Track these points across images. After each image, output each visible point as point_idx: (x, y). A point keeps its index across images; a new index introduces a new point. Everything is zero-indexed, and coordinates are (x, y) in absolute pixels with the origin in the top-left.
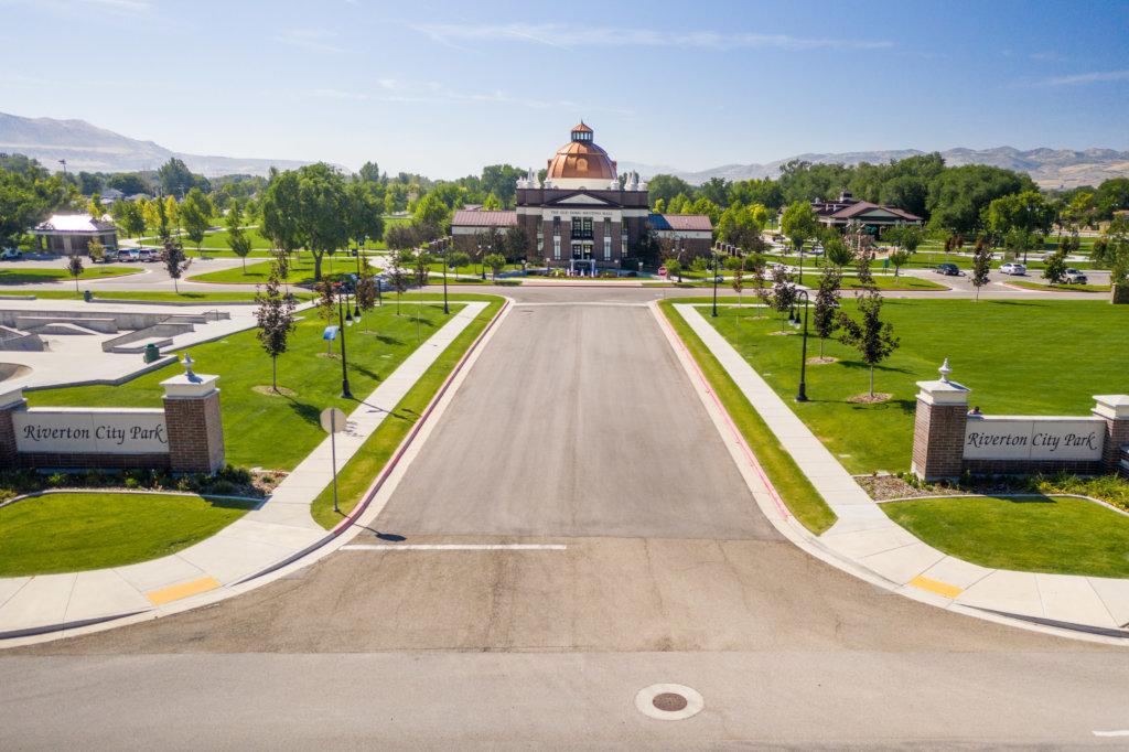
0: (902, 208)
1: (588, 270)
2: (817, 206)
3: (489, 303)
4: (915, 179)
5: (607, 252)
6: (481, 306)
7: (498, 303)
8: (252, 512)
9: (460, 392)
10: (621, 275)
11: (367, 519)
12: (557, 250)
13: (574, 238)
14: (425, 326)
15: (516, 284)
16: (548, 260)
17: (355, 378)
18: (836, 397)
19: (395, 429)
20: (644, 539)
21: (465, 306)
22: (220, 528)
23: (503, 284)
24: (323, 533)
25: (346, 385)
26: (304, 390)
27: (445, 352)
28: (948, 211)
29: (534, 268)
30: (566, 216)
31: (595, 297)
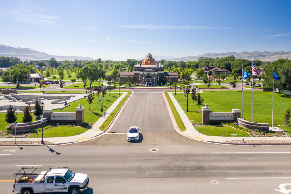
0: (225, 68)
1: (150, 85)
2: (206, 68)
3: (128, 93)
4: (228, 62)
5: (154, 81)
6: (127, 93)
7: (130, 93)
8: (90, 129)
9: (123, 110)
10: (157, 86)
11: (109, 130)
12: (143, 81)
13: (147, 78)
14: (115, 98)
15: (134, 88)
16: (141, 83)
17: (104, 108)
18: (193, 111)
19: (112, 117)
20: (154, 132)
21: (123, 93)
22: (86, 131)
23: (131, 88)
24: (102, 132)
25: (102, 109)
26: (94, 110)
27: (120, 103)
28: (236, 69)
29: (138, 85)
30: (145, 73)
31: (151, 91)
